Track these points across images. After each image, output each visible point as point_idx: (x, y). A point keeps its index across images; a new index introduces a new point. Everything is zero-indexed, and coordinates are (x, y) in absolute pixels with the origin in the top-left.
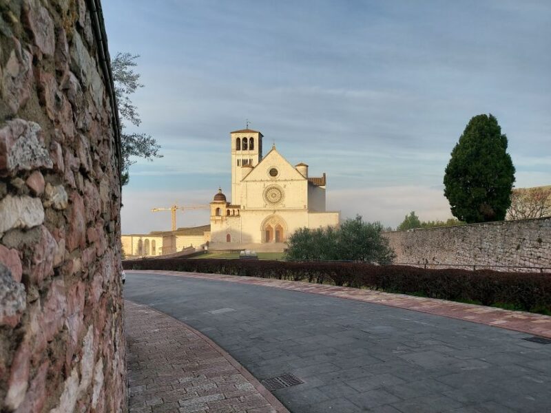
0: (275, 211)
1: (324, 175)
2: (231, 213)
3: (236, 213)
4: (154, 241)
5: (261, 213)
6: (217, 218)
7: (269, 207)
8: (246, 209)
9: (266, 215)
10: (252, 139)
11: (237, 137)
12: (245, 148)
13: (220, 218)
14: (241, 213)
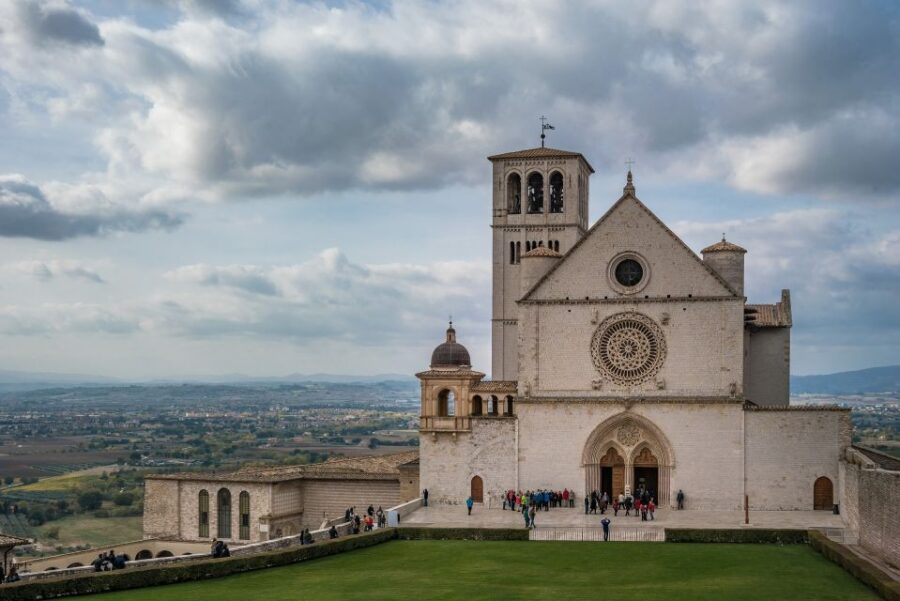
0: (630, 402)
1: (786, 295)
2: (487, 408)
3: (502, 409)
4: (244, 496)
5: (585, 408)
6: (441, 424)
7: (613, 389)
8: (535, 394)
9: (602, 415)
10: (557, 179)
11: (510, 170)
12: (536, 206)
13: (450, 424)
14: (518, 409)
